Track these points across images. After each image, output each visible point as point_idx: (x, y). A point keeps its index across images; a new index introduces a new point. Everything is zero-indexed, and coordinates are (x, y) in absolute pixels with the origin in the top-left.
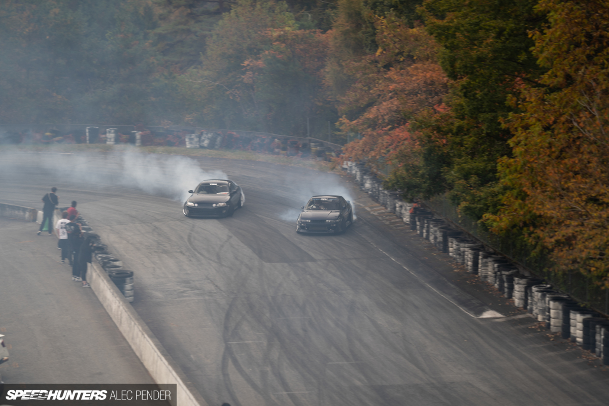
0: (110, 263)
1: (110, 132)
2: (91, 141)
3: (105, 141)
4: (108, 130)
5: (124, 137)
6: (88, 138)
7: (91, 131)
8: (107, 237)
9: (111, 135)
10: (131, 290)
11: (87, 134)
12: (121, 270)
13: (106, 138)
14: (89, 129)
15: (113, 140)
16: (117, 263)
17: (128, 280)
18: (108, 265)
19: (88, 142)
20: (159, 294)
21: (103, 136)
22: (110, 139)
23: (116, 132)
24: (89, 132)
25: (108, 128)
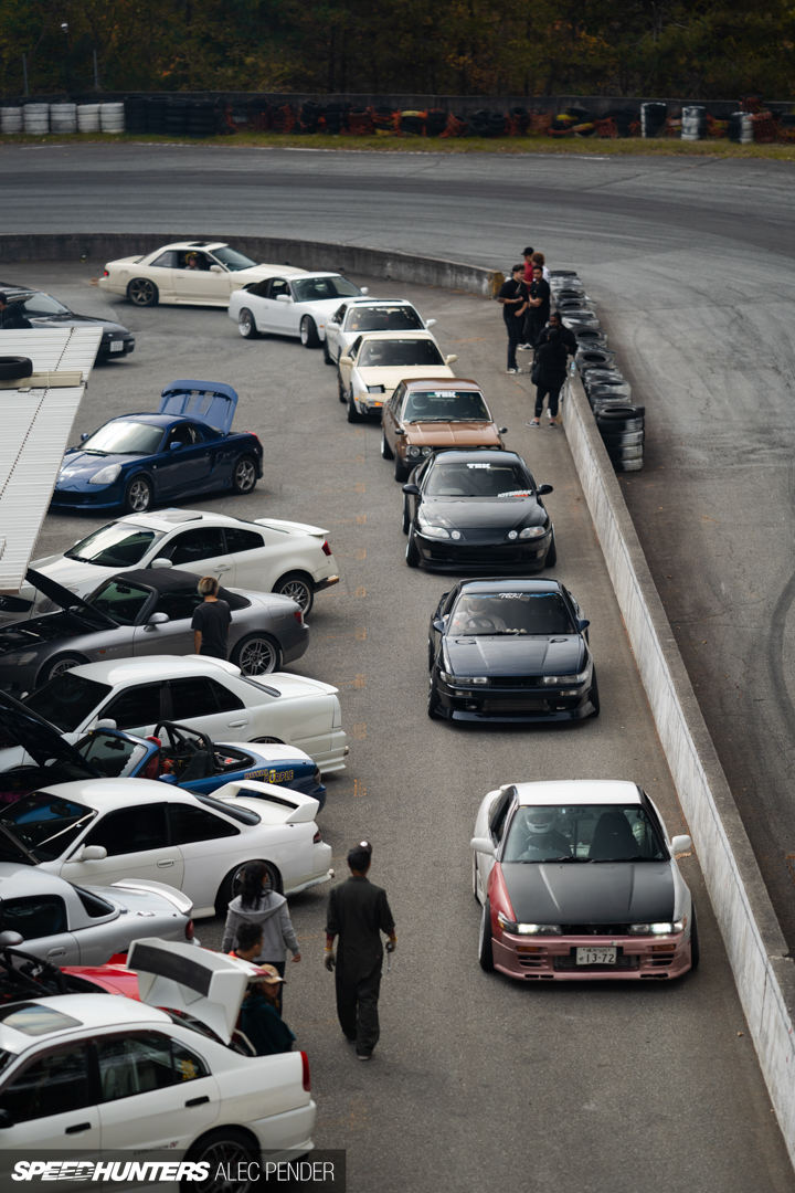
0: (604, 389)
1: (688, 114)
2: (650, 134)
3: (678, 134)
4: (684, 109)
5: (719, 124)
6: (643, 126)
7: (651, 111)
8: (635, 335)
9: (691, 121)
10: (638, 444)
11: (643, 118)
12: (621, 404)
13: (681, 125)
14: (645, 108)
15: (694, 131)
16: (618, 389)
17: (631, 424)
18: (600, 393)
19: (644, 134)
20: (700, 456)
21: (676, 122)
22: (689, 128)
23: (701, 114)
24: (646, 113)
25: (686, 105)
